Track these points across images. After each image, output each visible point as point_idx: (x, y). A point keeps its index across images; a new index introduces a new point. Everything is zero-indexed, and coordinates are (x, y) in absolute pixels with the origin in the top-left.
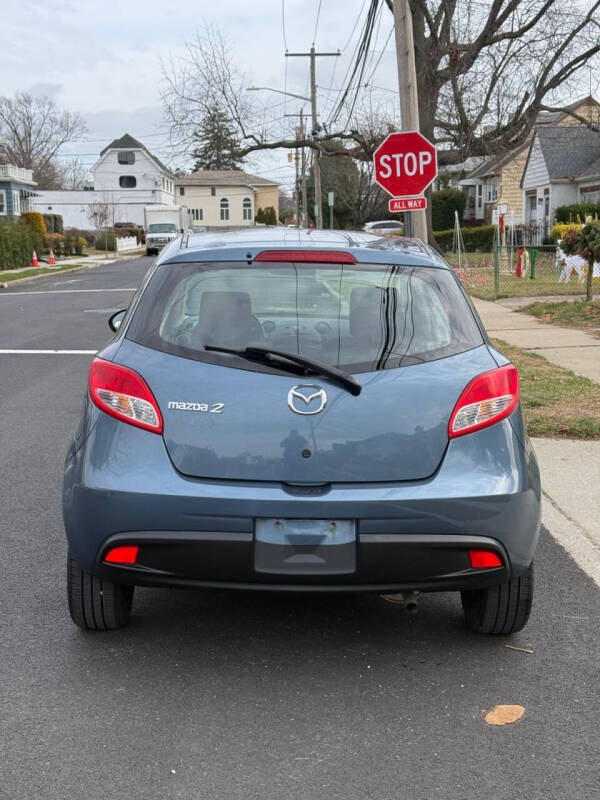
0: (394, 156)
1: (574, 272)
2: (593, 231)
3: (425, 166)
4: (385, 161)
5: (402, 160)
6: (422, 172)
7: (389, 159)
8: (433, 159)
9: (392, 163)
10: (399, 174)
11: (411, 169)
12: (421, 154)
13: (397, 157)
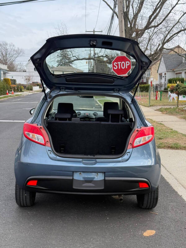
1: (173, 99)
2: (179, 86)
3: (127, 66)
4: (116, 64)
5: (121, 64)
6: (127, 68)
7: (117, 64)
8: (130, 64)
9: (118, 65)
10: (120, 68)
11: (123, 67)
12: (127, 62)
13: (119, 63)
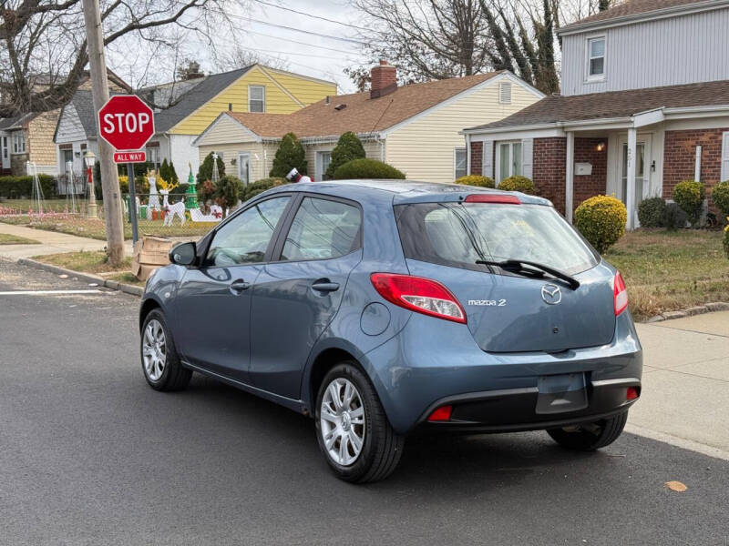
0: (116, 115)
3: (144, 125)
4: (109, 118)
5: (123, 119)
6: (141, 130)
7: (112, 117)
8: (151, 120)
9: (115, 121)
10: (121, 131)
11: (131, 127)
12: (140, 115)
13: (120, 116)
